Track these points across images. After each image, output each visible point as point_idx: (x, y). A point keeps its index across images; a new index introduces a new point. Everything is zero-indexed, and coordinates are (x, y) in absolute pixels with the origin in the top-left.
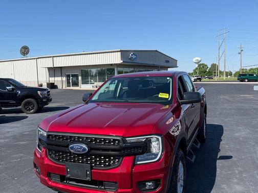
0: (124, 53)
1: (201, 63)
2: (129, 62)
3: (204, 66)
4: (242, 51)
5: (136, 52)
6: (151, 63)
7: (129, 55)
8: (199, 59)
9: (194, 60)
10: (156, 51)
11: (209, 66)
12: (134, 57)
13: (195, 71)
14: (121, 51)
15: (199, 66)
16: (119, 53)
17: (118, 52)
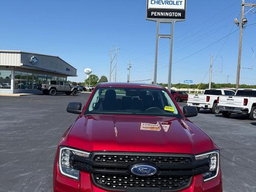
0: (24, 56)
1: (92, 74)
2: (29, 66)
3: (95, 77)
4: (130, 67)
5: (37, 56)
6: (52, 69)
7: (30, 58)
8: (90, 70)
9: (86, 70)
10: (58, 57)
11: (100, 78)
12: (35, 61)
13: (86, 81)
14: (21, 53)
15: (91, 76)
16: (19, 55)
17: (17, 53)
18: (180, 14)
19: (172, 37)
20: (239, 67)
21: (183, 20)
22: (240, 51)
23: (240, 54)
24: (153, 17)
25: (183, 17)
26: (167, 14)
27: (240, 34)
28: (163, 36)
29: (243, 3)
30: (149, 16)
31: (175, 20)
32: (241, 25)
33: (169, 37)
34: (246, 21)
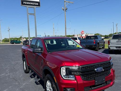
4: (9, 30)
18: (37, 4)
19: (35, 15)
20: (66, 28)
21: (39, 7)
22: (66, 21)
23: (66, 23)
24: (25, 4)
25: (39, 5)
26: (31, 3)
27: (65, 14)
28: (31, 14)
29: (65, 1)
30: (22, 4)
31: (35, 7)
32: (65, 10)
33: (34, 14)
34: (67, 9)
